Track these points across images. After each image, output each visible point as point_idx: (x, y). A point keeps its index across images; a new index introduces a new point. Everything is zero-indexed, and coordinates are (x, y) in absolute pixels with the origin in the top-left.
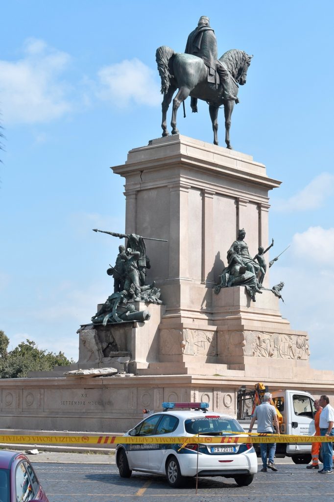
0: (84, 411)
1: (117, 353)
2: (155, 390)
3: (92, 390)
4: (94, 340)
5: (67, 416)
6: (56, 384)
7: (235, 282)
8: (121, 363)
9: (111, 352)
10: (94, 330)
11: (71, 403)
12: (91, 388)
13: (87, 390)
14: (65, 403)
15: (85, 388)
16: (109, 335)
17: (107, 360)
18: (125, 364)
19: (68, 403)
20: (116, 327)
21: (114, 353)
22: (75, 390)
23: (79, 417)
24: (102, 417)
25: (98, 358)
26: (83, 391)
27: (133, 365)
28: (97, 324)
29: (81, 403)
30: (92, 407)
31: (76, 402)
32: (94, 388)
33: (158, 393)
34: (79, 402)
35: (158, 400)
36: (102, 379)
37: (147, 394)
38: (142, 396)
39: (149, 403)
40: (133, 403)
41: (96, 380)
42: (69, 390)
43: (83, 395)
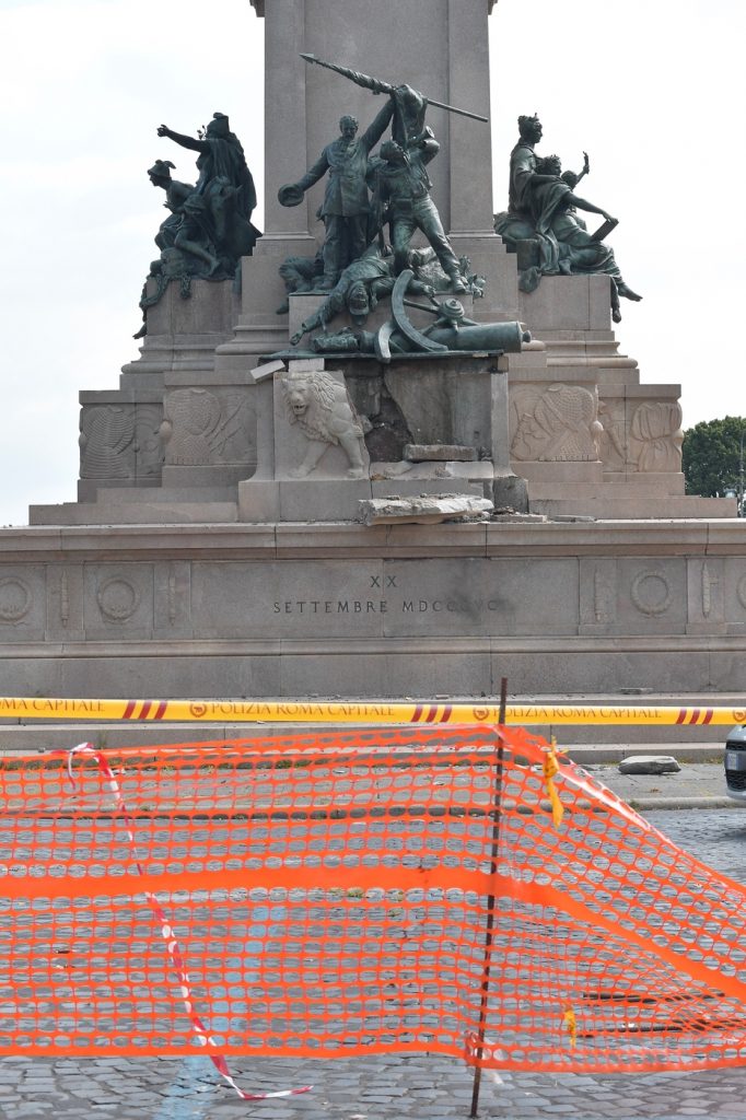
0: (386, 630)
1: (435, 448)
2: (693, 565)
3: (416, 562)
4: (347, 406)
5: (326, 650)
6: (273, 545)
7: (580, 261)
8: (471, 481)
9: (412, 446)
10: (340, 373)
11: (321, 606)
12: (420, 559)
13: (392, 565)
14: (294, 607)
15: (385, 559)
16: (371, 392)
17: (398, 471)
18: (485, 482)
19: (308, 607)
20: (404, 369)
21: (426, 448)
22: (338, 566)
23: (381, 649)
24: (489, 648)
25: (361, 462)
26: (377, 568)
27: (511, 487)
28: (342, 356)
29: (370, 605)
30: (421, 620)
31: (346, 604)
32: (425, 558)
33: (706, 572)
34: (358, 605)
35: (707, 591)
36: (483, 529)
37: (660, 574)
38: (637, 582)
39: (668, 602)
40: (601, 605)
41: (457, 532)
42: (314, 566)
43: (378, 581)
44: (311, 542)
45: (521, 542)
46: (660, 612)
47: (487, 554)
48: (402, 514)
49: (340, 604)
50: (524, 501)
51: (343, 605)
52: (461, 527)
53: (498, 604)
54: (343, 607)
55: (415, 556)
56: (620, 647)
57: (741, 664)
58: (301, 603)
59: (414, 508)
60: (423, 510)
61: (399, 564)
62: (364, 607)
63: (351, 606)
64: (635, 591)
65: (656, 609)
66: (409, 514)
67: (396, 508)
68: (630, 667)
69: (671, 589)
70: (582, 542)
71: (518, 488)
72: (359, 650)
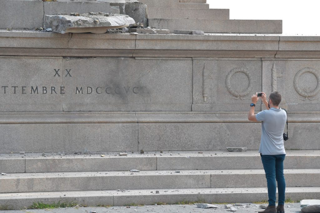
0: (65, 107)
2: (266, 64)
3: (85, 60)
5: (26, 121)
11: (19, 90)
12: (87, 57)
13: (69, 61)
15: (64, 57)
18: (121, 6)
19: (10, 90)
22: (31, 61)
23: (64, 120)
24: (136, 120)
26: (59, 63)
27: (136, 10)
29: (53, 89)
30: (88, 100)
31: (37, 88)
32: (91, 57)
33: (275, 69)
34: (45, 89)
35: (275, 82)
36: (134, 37)
37: (245, 70)
38: (230, 75)
39: (250, 89)
40: (207, 90)
41: (116, 39)
42: (14, 61)
43: (59, 72)
44: (15, 44)
45: (158, 47)
46: (244, 96)
47: (133, 54)
48: (87, 26)
49: (32, 88)
50: (145, 19)
51: (35, 88)
52: (120, 35)
53: (140, 89)
54: (34, 90)
55: (85, 55)
56: (222, 120)
57: (300, 131)
58: (5, 87)
59: (95, 22)
60: (101, 23)
61: (74, 60)
62: (49, 90)
63: (40, 90)
64: (229, 81)
65: (242, 94)
66: (91, 26)
67: (84, 22)
68: (229, 133)
69: (252, 81)
70: (198, 48)
71: (141, 10)
72: (49, 121)
